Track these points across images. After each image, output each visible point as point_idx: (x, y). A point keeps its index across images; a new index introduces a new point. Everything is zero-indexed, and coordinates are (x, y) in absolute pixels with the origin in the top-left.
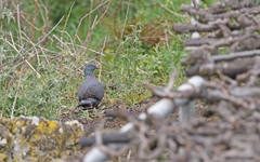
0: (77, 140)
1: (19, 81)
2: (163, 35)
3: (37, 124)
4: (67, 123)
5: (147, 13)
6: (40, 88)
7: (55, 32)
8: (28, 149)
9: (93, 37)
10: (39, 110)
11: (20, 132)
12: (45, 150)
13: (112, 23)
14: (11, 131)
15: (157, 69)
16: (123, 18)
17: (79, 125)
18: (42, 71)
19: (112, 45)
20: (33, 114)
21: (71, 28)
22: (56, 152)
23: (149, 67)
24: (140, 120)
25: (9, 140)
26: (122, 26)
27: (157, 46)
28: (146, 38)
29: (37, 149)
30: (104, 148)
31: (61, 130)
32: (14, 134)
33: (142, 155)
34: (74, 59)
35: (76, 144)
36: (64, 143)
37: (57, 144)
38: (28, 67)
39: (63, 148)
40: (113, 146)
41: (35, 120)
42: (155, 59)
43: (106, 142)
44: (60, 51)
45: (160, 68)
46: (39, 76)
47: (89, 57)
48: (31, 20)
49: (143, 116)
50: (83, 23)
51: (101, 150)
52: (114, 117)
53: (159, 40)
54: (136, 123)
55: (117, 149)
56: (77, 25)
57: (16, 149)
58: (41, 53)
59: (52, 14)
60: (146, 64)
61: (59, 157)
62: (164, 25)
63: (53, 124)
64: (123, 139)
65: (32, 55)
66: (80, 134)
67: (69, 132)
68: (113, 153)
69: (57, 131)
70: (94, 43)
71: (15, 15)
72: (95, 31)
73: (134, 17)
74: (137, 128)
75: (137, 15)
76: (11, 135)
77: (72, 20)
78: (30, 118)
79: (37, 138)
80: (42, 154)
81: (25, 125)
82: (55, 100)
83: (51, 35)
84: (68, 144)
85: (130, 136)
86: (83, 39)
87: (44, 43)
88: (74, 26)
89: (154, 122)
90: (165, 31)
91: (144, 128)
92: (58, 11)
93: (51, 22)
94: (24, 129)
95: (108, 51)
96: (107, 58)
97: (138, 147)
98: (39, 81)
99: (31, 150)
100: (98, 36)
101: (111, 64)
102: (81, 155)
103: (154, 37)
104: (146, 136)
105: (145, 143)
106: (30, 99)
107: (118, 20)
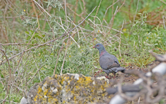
0: (105, 90)
1: (66, 50)
2: (162, 20)
3: (78, 79)
4: (98, 78)
5: (151, 4)
6: (80, 54)
7: (89, 17)
8: (72, 96)
9: (115, 20)
10: (79, 69)
11: (67, 84)
12: (83, 96)
13: (127, 12)
14: (60, 83)
15: (157, 42)
16: (135, 8)
17: (106, 79)
18: (81, 43)
19: (128, 26)
20: (75, 72)
21: (100, 15)
22: (91, 97)
23: (152, 41)
24: (147, 77)
25: (59, 89)
26: (134, 13)
27: (158, 26)
28: (150, 21)
29: (77, 95)
30: (123, 95)
31: (94, 83)
32: (62, 85)
33: (148, 100)
34: (102, 35)
35: (104, 92)
36: (96, 91)
37: (91, 92)
38: (72, 40)
39: (95, 95)
40: (129, 94)
41: (77, 76)
42: (156, 36)
43: (124, 91)
44: (93, 30)
45: (159, 41)
46: (79, 46)
47: (112, 34)
48: (73, 9)
49: (149, 74)
50: (108, 11)
51: (121, 97)
52: (129, 74)
53: (158, 23)
54: (145, 78)
55: (132, 96)
56: (104, 13)
57: (64, 95)
58: (80, 31)
59: (88, 5)
60: (150, 39)
61: (93, 101)
62: (162, 13)
63: (88, 79)
64: (136, 89)
65: (74, 32)
66: (107, 86)
67: (99, 84)
68: (129, 99)
69: (91, 83)
70: (115, 24)
71: (63, 5)
72: (116, 16)
73: (142, 8)
74: (145, 82)
75: (144, 6)
76: (60, 86)
77: (101, 9)
78: (73, 75)
79: (78, 88)
80: (81, 99)
81: (70, 79)
82: (89, 62)
83: (87, 19)
84: (98, 92)
85: (140, 87)
86: (108, 22)
87: (82, 25)
88: (102, 13)
89: (156, 78)
90: (163, 17)
91: (150, 82)
92: (92, 3)
93: (87, 10)
94: (69, 82)
95: (124, 30)
96: (124, 35)
97: (146, 94)
98: (79, 50)
99: (74, 96)
100: (118, 20)
101: (127, 39)
102: (107, 100)
103: (155, 21)
104: (151, 87)
105: (150, 92)
106: (73, 62)
107: (131, 9)
